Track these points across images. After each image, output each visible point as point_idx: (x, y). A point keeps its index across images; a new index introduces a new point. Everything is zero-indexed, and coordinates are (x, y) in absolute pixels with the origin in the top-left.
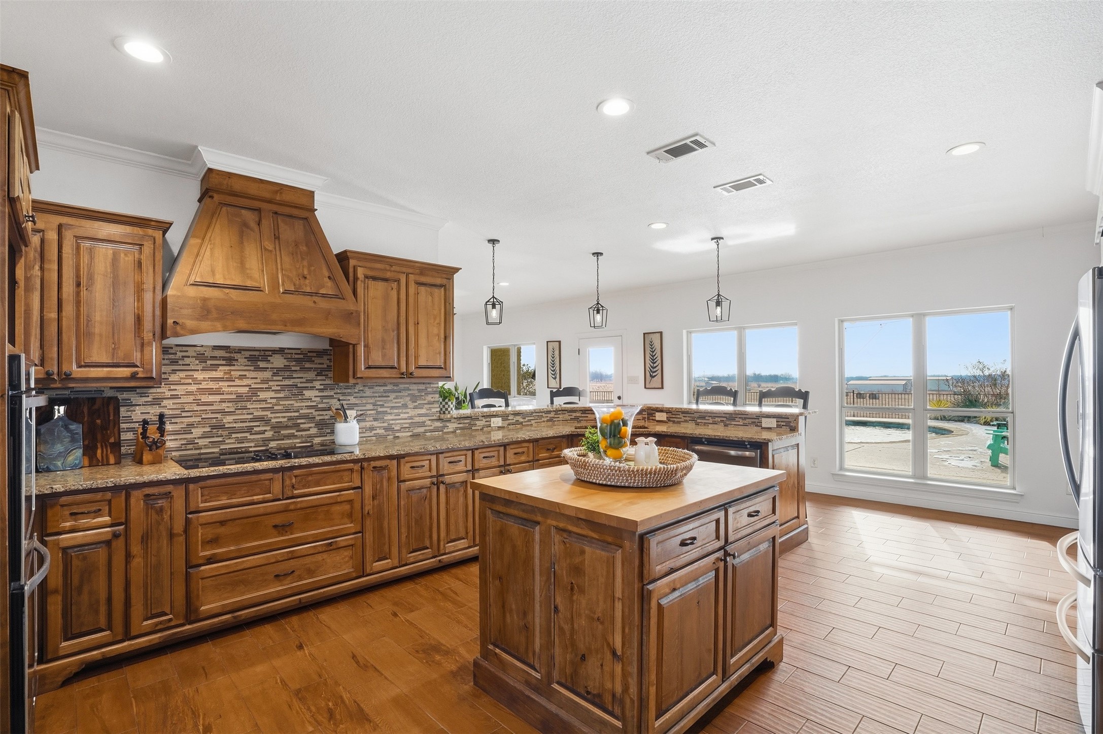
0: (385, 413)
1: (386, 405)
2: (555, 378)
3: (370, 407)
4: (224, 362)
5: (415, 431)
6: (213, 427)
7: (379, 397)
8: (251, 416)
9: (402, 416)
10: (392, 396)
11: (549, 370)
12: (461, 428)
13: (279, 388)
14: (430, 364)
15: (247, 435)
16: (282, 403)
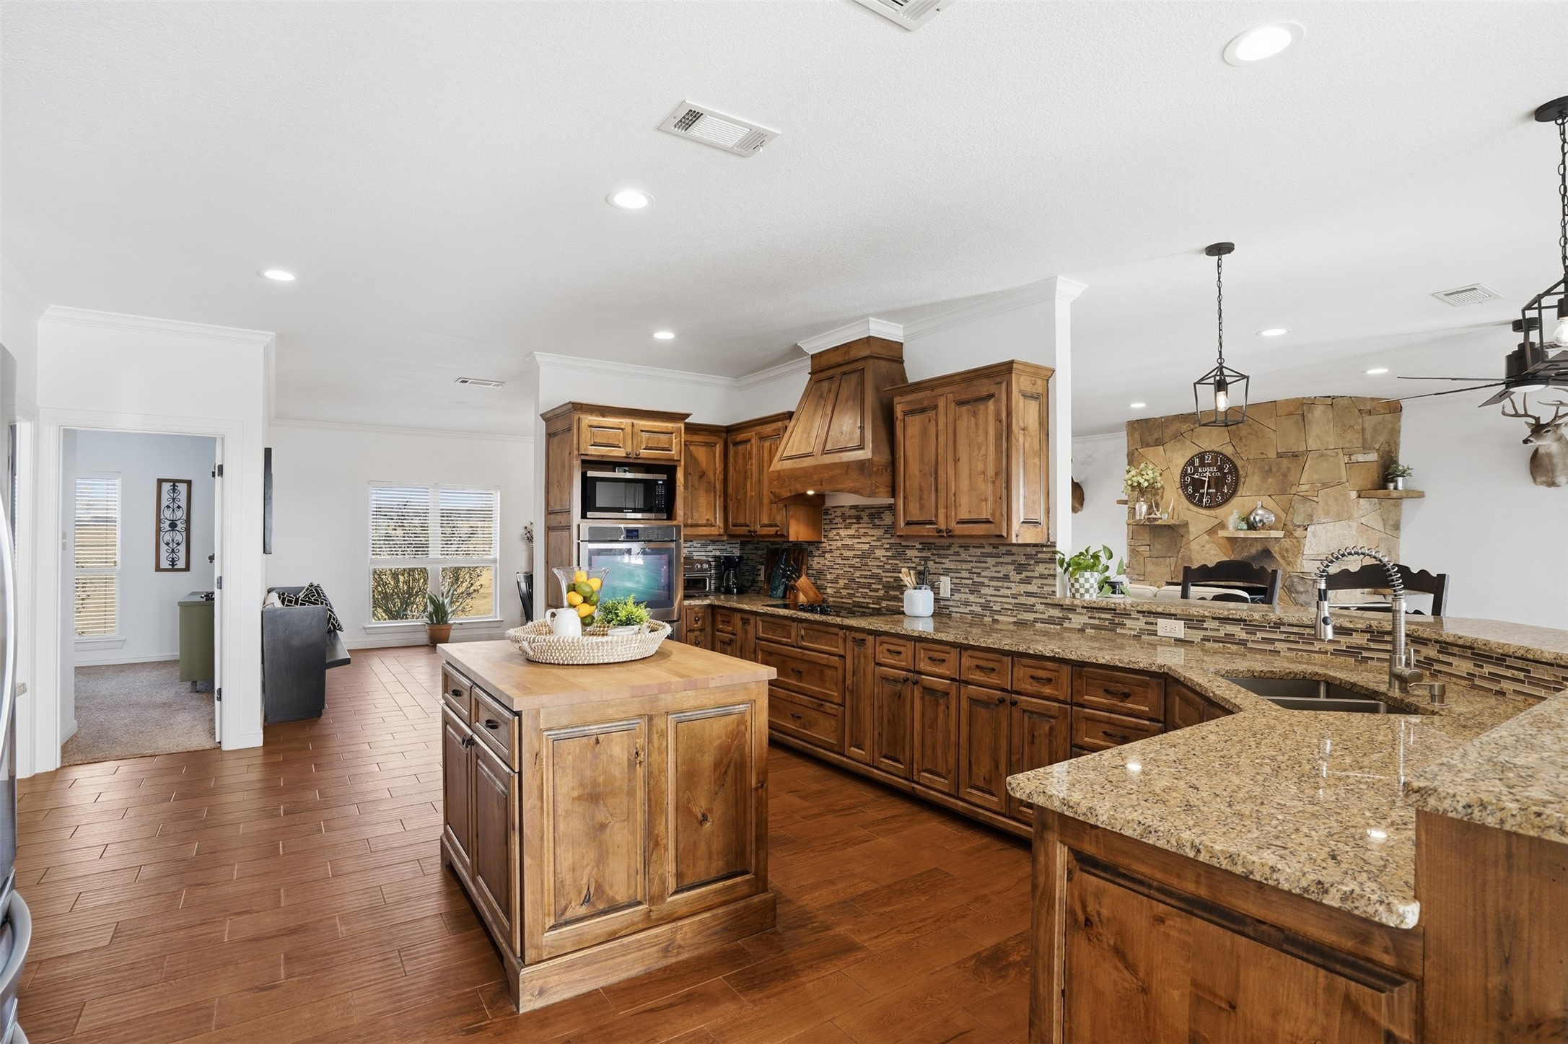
0: (982, 584)
1: (983, 574)
3: (965, 574)
7: (976, 562)
8: (869, 573)
9: (1003, 592)
10: (991, 561)
14: (974, 516)
15: (867, 591)
16: (890, 562)
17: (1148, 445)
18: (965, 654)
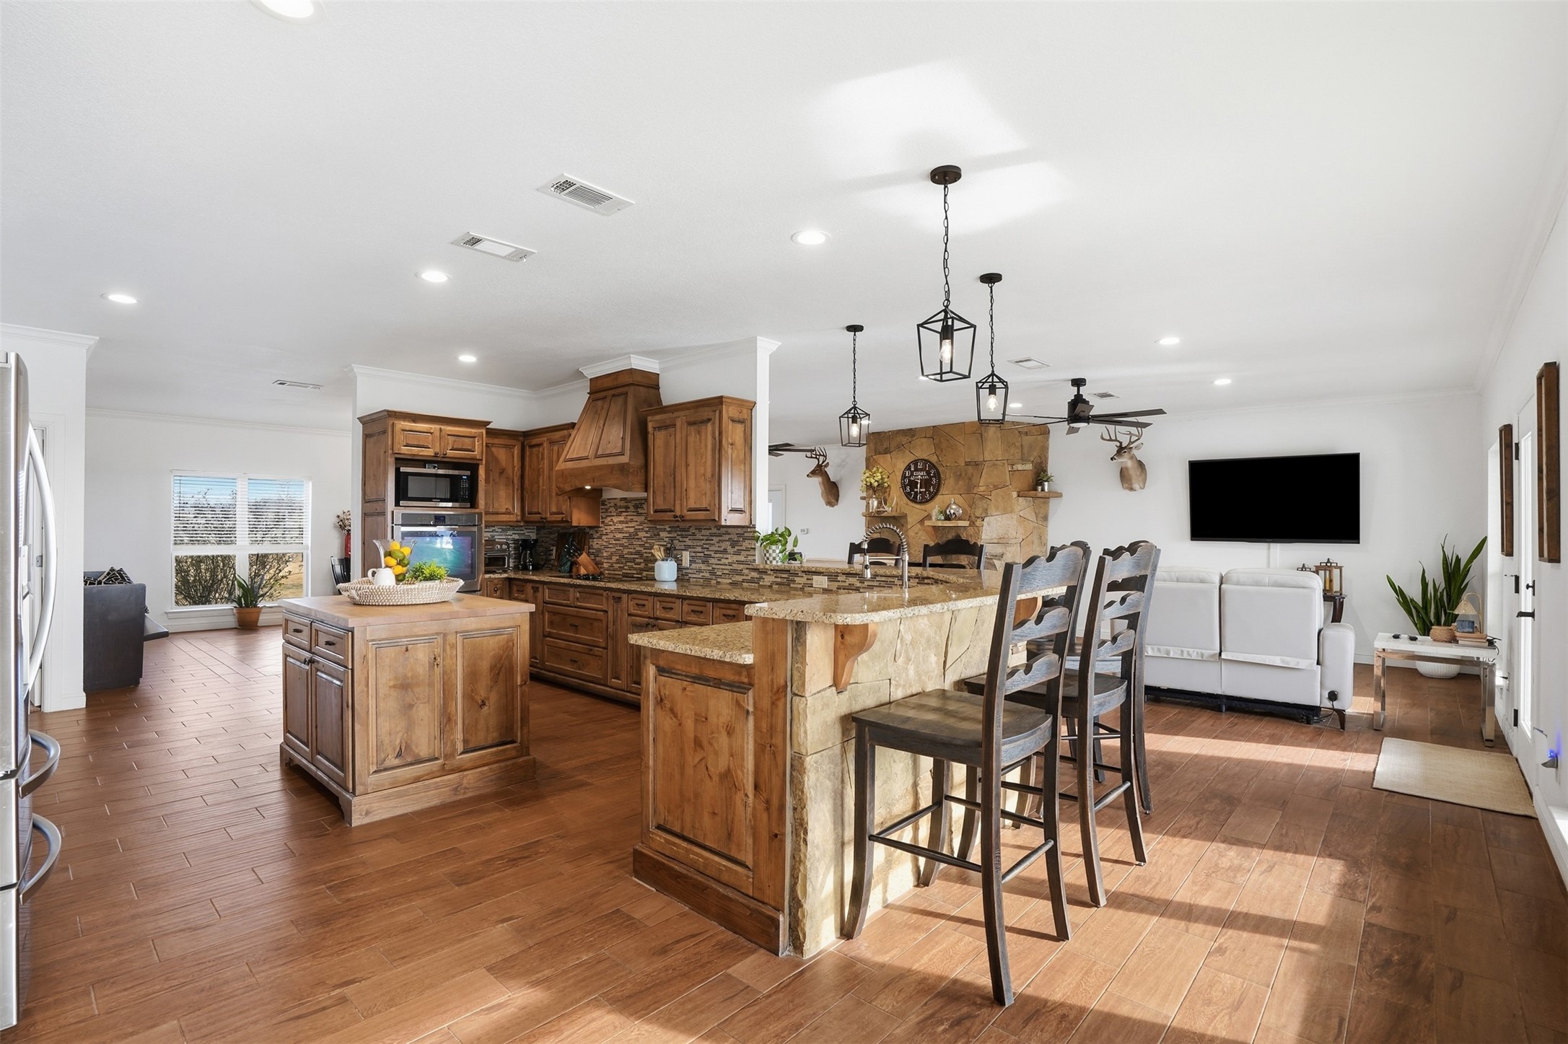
0: (710, 556)
1: (711, 549)
3: (699, 549)
4: (624, 510)
5: (733, 579)
7: (706, 540)
8: (634, 551)
9: (723, 561)
10: (716, 539)
13: (647, 529)
14: (698, 506)
17: (880, 453)
18: (685, 602)
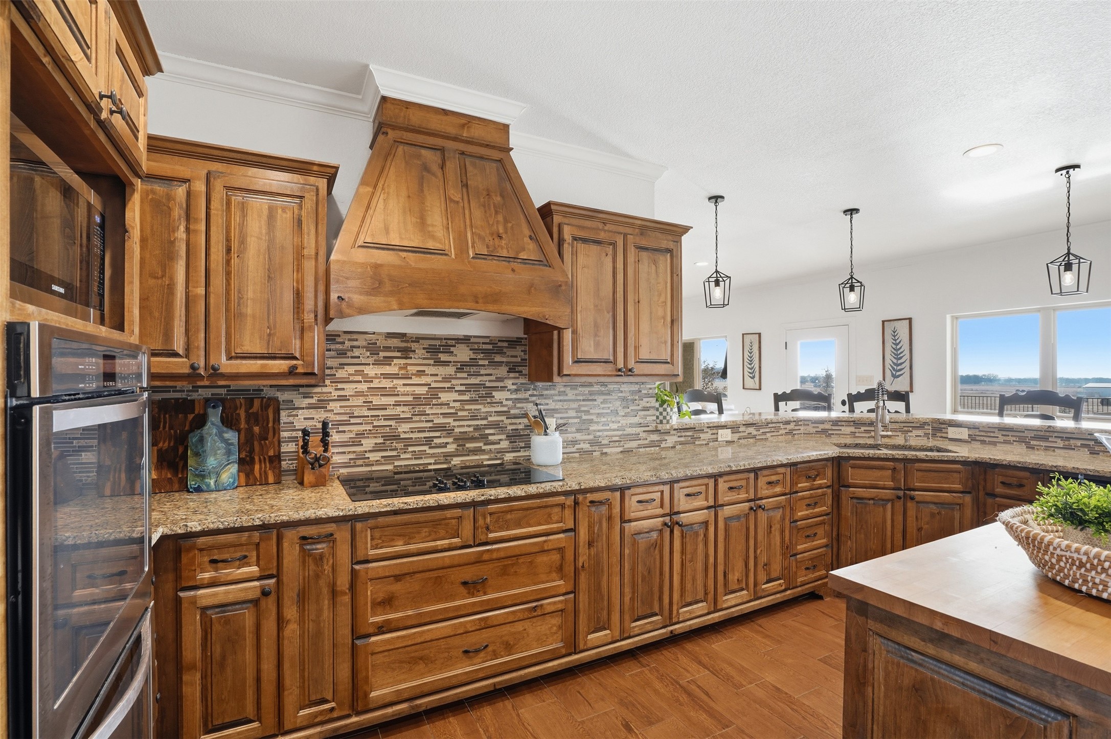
0: (591, 421)
1: (591, 411)
2: (753, 378)
3: (572, 413)
5: (626, 446)
6: (386, 437)
7: (584, 400)
8: (430, 425)
9: (611, 425)
10: (600, 399)
11: (746, 368)
12: (681, 443)
13: (463, 388)
14: (654, 357)
15: (425, 448)
16: (467, 407)
